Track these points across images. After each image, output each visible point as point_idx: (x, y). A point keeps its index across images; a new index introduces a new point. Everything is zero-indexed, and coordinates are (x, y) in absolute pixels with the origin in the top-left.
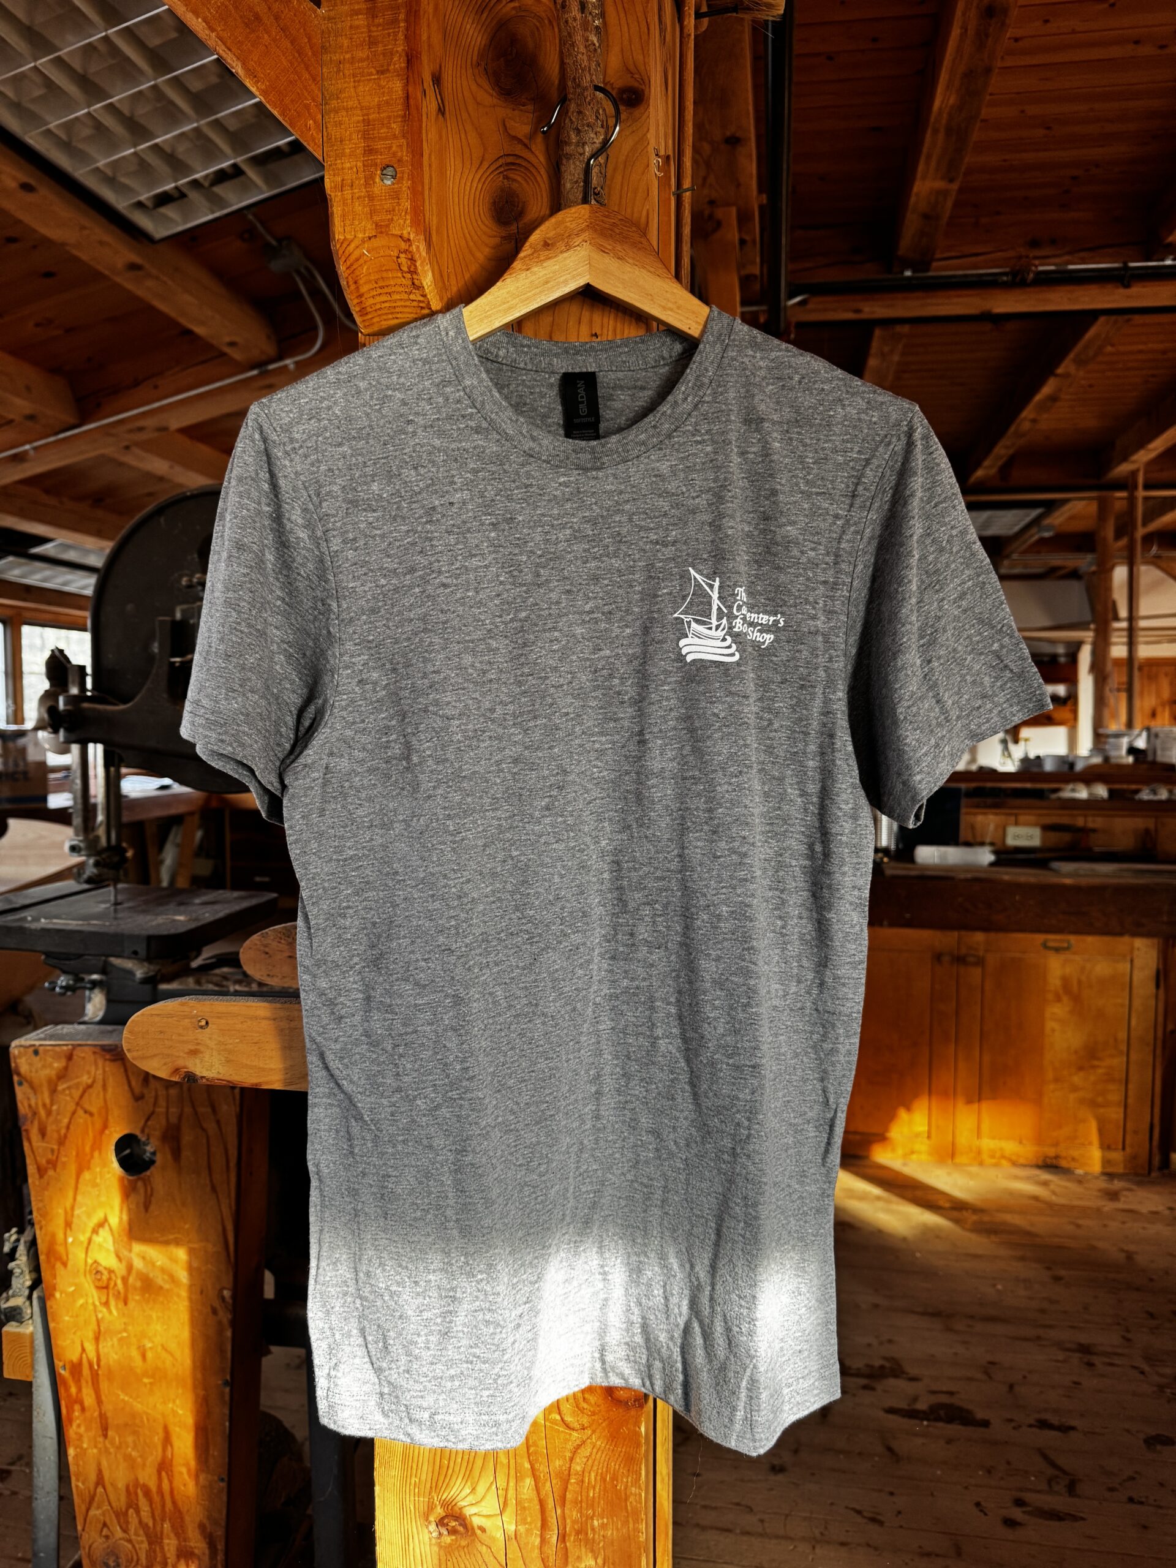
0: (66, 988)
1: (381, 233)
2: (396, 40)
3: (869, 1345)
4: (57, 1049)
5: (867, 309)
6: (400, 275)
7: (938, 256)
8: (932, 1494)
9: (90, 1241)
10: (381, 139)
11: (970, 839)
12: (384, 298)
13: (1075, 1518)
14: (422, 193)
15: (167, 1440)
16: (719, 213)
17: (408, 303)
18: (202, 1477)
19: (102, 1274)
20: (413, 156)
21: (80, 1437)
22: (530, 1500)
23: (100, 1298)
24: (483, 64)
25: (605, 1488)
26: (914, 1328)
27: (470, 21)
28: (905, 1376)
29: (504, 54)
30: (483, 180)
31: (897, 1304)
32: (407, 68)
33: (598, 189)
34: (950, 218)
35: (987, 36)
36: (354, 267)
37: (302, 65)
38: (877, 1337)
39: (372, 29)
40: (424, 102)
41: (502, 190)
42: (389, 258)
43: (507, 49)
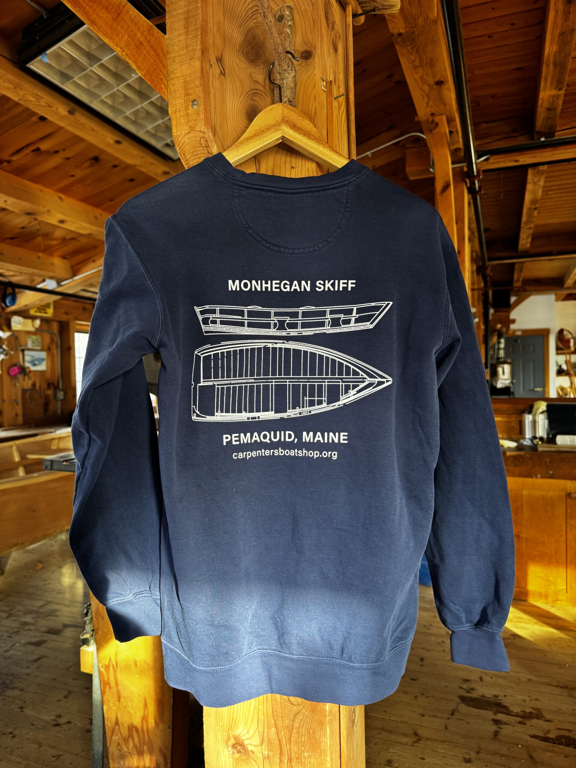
1: (192, 130)
2: (197, 44)
3: (524, 700)
5: (521, 160)
6: (202, 149)
7: (558, 129)
10: (191, 88)
12: (197, 160)
14: (210, 110)
15: (146, 706)
16: (437, 119)
18: (161, 725)
20: (206, 94)
21: (109, 701)
22: (274, 740)
24: (241, 50)
25: (310, 736)
26: (550, 693)
27: (235, 32)
28: (543, 719)
29: (250, 45)
30: (242, 102)
31: (542, 680)
32: (202, 55)
33: (291, 99)
34: (562, 110)
35: (570, 13)
36: (182, 147)
37: (159, 61)
38: (529, 696)
39: (187, 40)
40: (211, 70)
41: (251, 106)
42: (196, 141)
43: (251, 42)
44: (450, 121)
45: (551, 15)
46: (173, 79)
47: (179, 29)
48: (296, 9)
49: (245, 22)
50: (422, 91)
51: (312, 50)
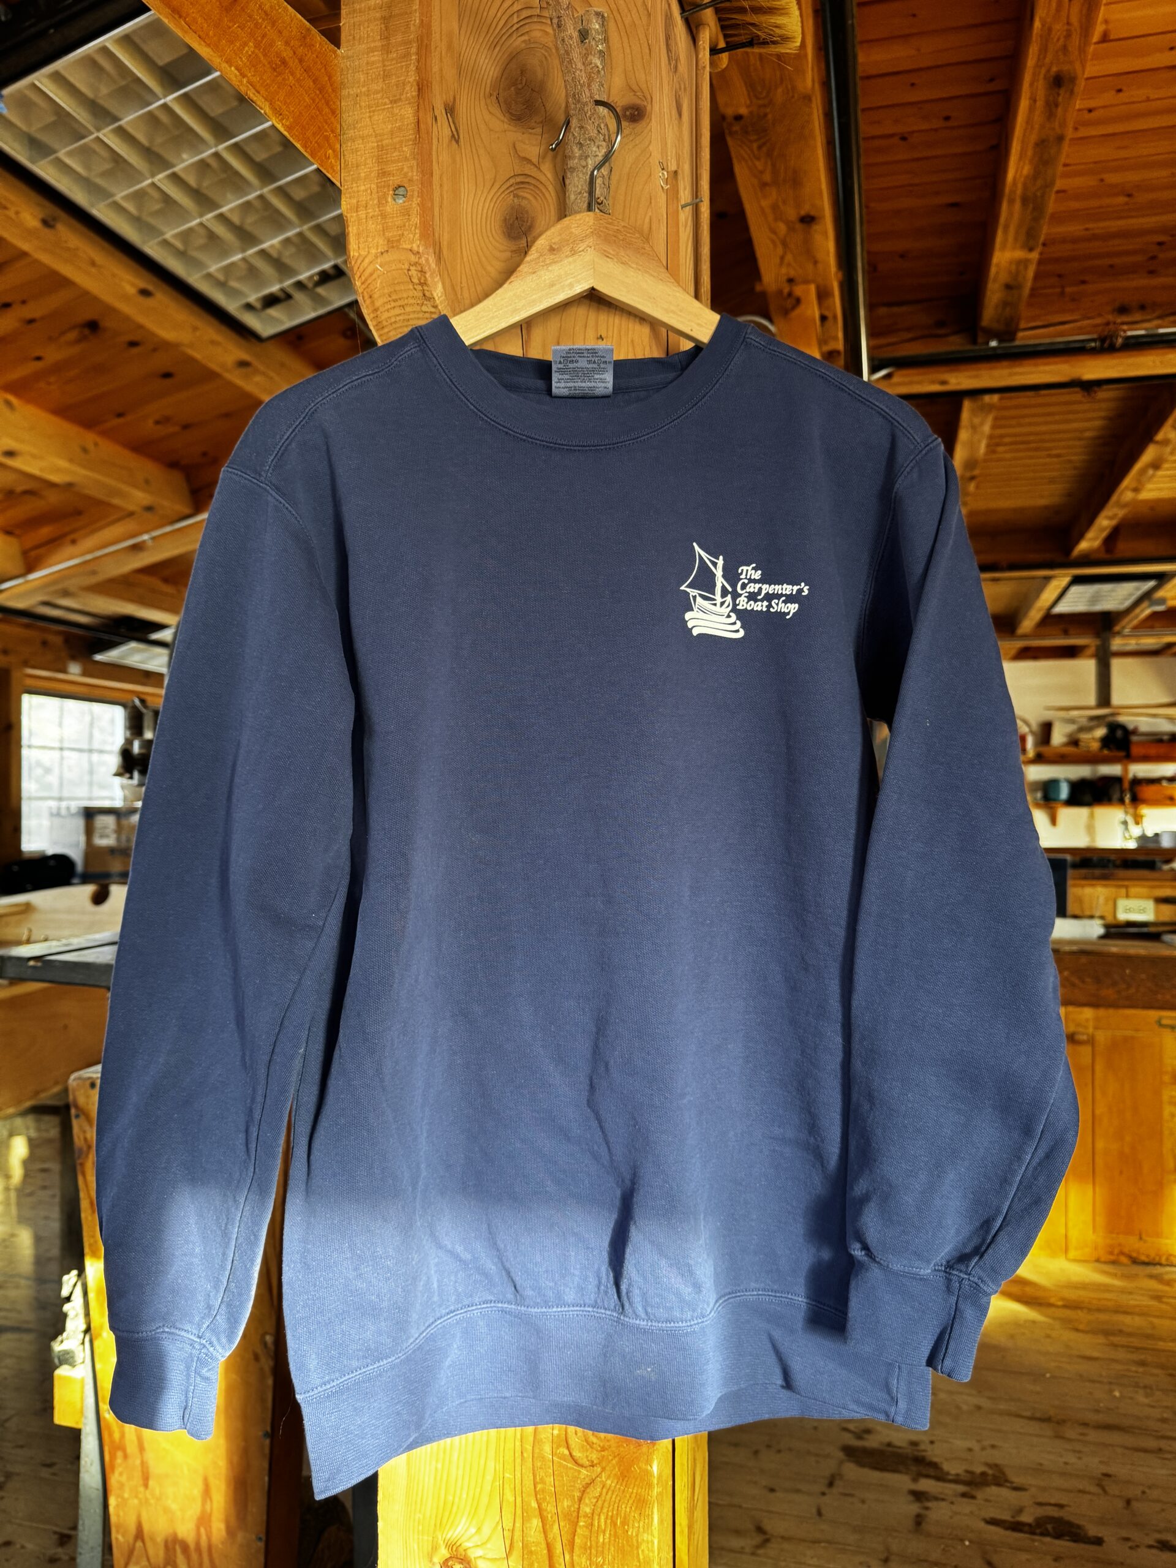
1: (393, 247)
2: (408, 72)
3: (970, 1450)
5: (953, 381)
6: (411, 287)
7: (1022, 325)
10: (393, 162)
11: (1077, 912)
12: (397, 311)
14: (432, 209)
15: (208, 1492)
16: (798, 290)
17: (421, 315)
18: (241, 1536)
20: (424, 175)
21: (122, 1486)
22: (538, 1544)
24: (495, 94)
25: (616, 1532)
26: (1020, 1433)
27: (483, 57)
28: (1009, 1485)
29: (514, 84)
30: (495, 199)
31: (1002, 1406)
32: (418, 95)
33: (602, 198)
34: (1033, 289)
35: (1057, 105)
36: (369, 282)
37: (323, 101)
38: (978, 1441)
39: (386, 63)
40: (435, 129)
41: (512, 208)
42: (400, 271)
43: (517, 80)
44: (823, 295)
45: (1024, 104)
46: (353, 140)
47: (370, 39)
48: (613, 21)
49: (504, 38)
50: (774, 231)
51: (645, 103)
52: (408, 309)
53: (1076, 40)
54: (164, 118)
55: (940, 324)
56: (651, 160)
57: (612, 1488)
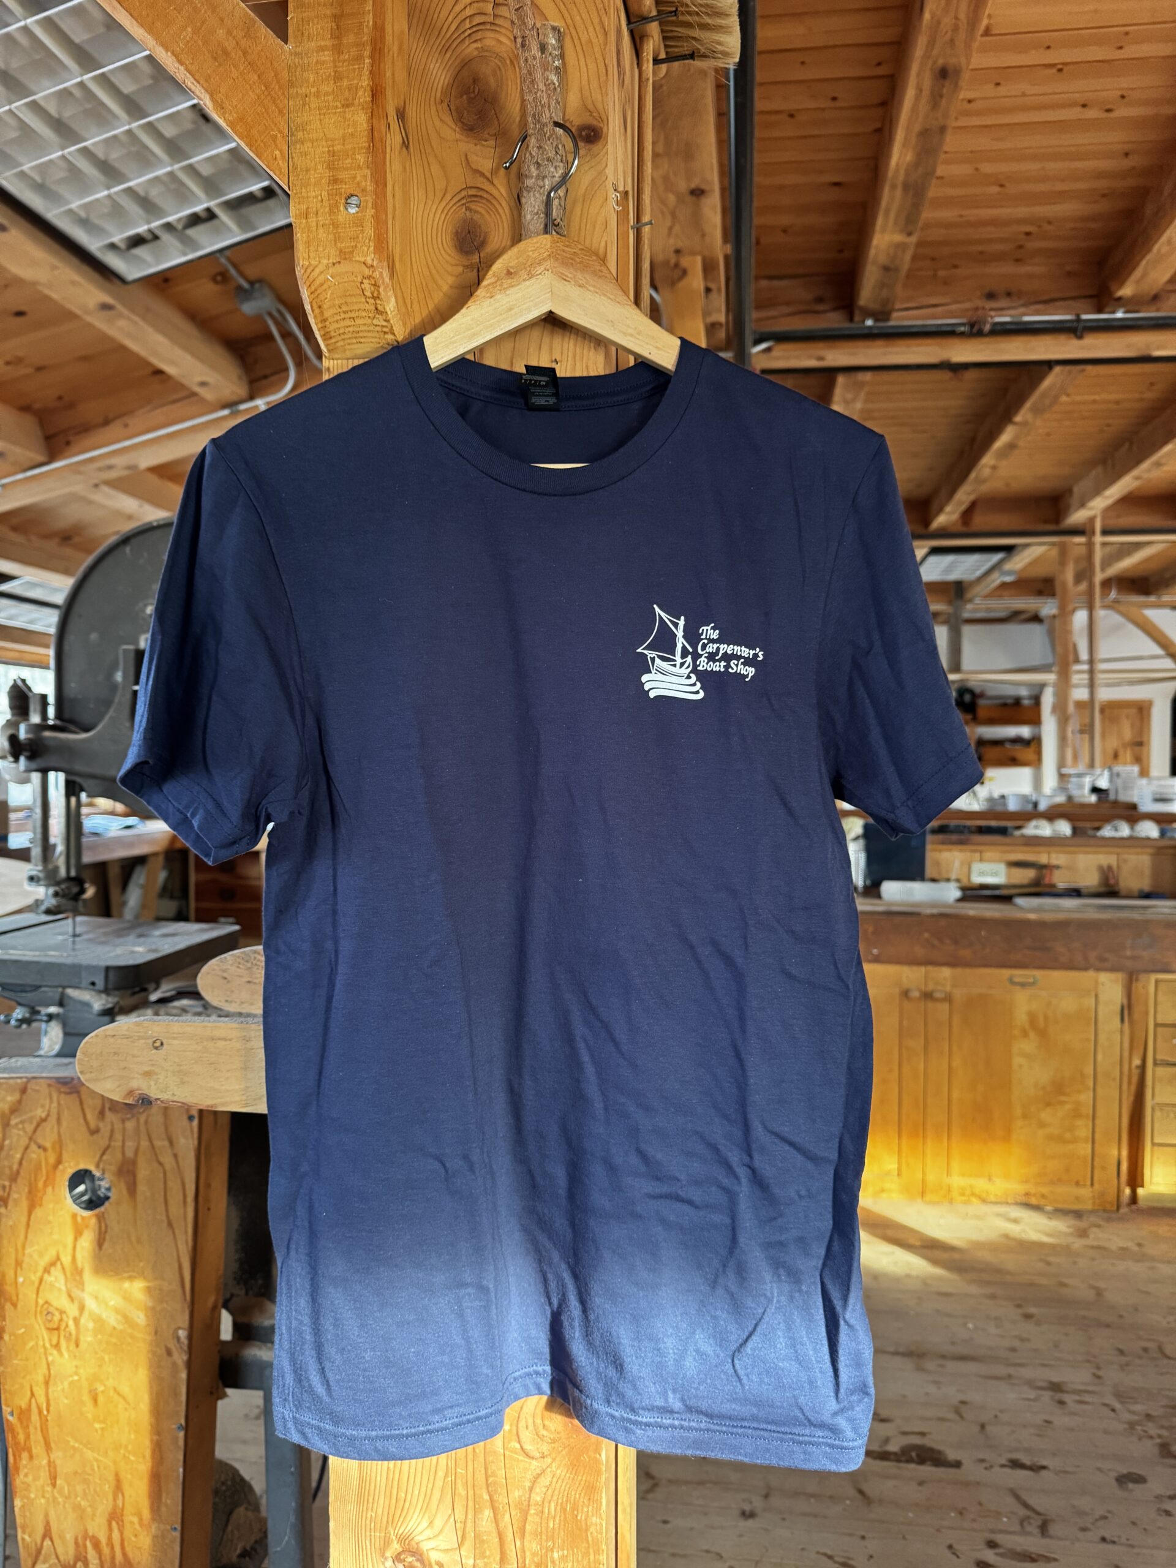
0: (22, 1021)
1: (345, 259)
2: (361, 75)
4: (11, 1081)
5: (828, 357)
6: (363, 300)
7: (898, 306)
8: (904, 1538)
9: (41, 1281)
10: (347, 169)
11: (935, 876)
12: (348, 322)
13: (1048, 1559)
14: (386, 222)
15: (118, 1487)
16: (685, 262)
17: (371, 328)
18: (154, 1527)
19: (53, 1315)
20: (377, 186)
21: (27, 1487)
22: (489, 1533)
23: (50, 1340)
24: (446, 101)
25: (565, 1518)
27: (434, 61)
29: (467, 92)
30: (446, 211)
32: (372, 101)
34: (910, 270)
35: (941, 96)
36: (319, 292)
37: (269, 98)
39: (338, 64)
40: (388, 135)
41: (465, 221)
42: (353, 284)
43: (469, 88)
44: (709, 268)
45: (910, 94)
46: (302, 142)
47: (320, 37)
48: (569, 37)
49: (456, 43)
50: (663, 202)
51: (602, 125)
52: (358, 321)
53: (962, 35)
54: (23, 40)
55: (820, 300)
56: (607, 182)
57: (562, 1477)
